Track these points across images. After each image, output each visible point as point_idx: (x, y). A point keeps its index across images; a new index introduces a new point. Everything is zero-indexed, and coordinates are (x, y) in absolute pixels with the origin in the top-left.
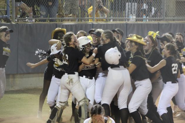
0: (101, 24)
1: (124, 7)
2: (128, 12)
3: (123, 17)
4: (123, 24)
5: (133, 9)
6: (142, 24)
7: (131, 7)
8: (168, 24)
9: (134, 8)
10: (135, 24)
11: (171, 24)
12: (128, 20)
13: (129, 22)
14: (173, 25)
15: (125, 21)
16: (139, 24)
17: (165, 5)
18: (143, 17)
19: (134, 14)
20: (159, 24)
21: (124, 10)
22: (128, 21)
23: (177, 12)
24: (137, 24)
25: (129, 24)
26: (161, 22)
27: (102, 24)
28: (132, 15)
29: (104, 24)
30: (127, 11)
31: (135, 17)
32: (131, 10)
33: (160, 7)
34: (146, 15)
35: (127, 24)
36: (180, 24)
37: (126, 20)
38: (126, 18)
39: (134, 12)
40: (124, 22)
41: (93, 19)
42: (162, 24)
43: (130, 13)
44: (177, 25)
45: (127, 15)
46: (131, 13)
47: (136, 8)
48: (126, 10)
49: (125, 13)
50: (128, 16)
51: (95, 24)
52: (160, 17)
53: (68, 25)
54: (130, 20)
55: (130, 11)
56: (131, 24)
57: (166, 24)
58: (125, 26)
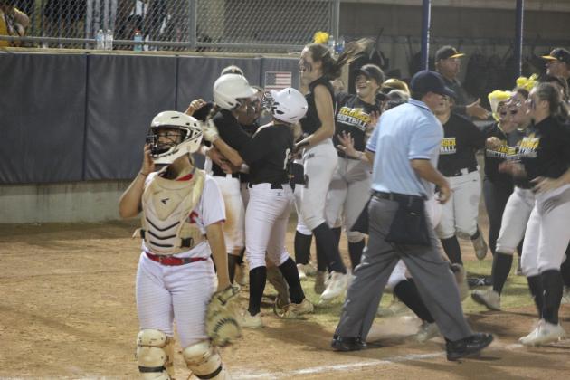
0: (15, 55)
1: (81, 8)
2: (93, 22)
3: (79, 37)
4: (77, 57)
5: (106, 15)
6: (130, 58)
7: (102, 9)
8: (205, 59)
9: (110, 13)
10: (113, 56)
12: (93, 45)
13: (94, 52)
14: (216, 62)
15: (84, 48)
16: (123, 57)
17: (197, 6)
18: (133, 39)
19: (109, 28)
20: (178, 59)
21: (82, 17)
22: (93, 48)
23: (228, 26)
24: (117, 57)
25: (94, 56)
26: (184, 54)
27: (19, 55)
28: (105, 31)
29: (24, 56)
30: (89, 21)
31: (110, 38)
32: (102, 18)
33: (183, 12)
34: (142, 33)
35: (88, 57)
36: (237, 61)
37: (87, 45)
38: (87, 39)
39: (110, 23)
40: (81, 51)
42: (188, 59)
43: (97, 25)
44: (227, 62)
45: (88, 31)
46: (101, 27)
47: (114, 11)
48: (85, 17)
49: (85, 26)
50: (92, 35)
52: (180, 40)
54: (99, 46)
55: (98, 19)
56: (101, 57)
57: (197, 59)
58: (85, 62)
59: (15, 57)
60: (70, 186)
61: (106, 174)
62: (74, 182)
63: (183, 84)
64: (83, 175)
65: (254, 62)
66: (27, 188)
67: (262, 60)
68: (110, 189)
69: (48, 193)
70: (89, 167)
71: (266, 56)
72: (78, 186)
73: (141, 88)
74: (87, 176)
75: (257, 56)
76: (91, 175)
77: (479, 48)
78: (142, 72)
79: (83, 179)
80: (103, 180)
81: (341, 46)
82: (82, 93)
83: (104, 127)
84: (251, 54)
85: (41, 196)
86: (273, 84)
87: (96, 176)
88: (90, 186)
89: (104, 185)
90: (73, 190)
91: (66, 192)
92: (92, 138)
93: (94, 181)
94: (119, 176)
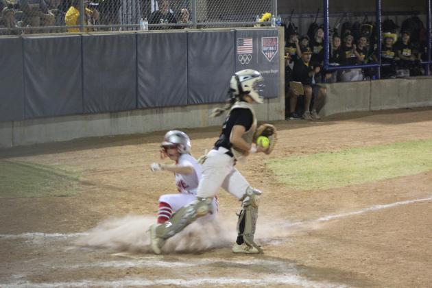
4: (130, 35)
6: (160, 35)
8: (203, 33)
10: (149, 34)
11: (207, 33)
12: (138, 28)
13: (139, 32)
14: (209, 35)
15: (132, 30)
16: (156, 34)
20: (188, 34)
22: (138, 30)
24: (152, 34)
25: (139, 34)
27: (97, 36)
29: (100, 37)
35: (137, 35)
36: (221, 33)
37: (134, 28)
40: (131, 32)
41: (81, 29)
42: (193, 33)
44: (216, 33)
50: (137, 22)
51: (85, 37)
53: (43, 39)
56: (144, 35)
57: (199, 33)
58: (134, 38)
59: (95, 37)
60: (129, 112)
61: (150, 104)
62: (132, 110)
63: (191, 48)
64: (137, 105)
65: (231, 33)
66: (105, 115)
67: (235, 31)
68: (152, 113)
69: (117, 117)
70: (140, 100)
71: (238, 29)
72: (134, 112)
73: (167, 51)
74: (139, 107)
75: (232, 29)
76: (141, 105)
77: (348, 18)
78: (168, 43)
79: (137, 108)
80: (148, 107)
81: (279, 20)
82: (134, 57)
83: (147, 76)
84: (229, 29)
85: (113, 119)
86: (242, 45)
87: (144, 106)
88: (141, 111)
89: (148, 111)
90: (131, 115)
91: (127, 116)
92: (141, 83)
93: (143, 109)
94: (157, 105)
